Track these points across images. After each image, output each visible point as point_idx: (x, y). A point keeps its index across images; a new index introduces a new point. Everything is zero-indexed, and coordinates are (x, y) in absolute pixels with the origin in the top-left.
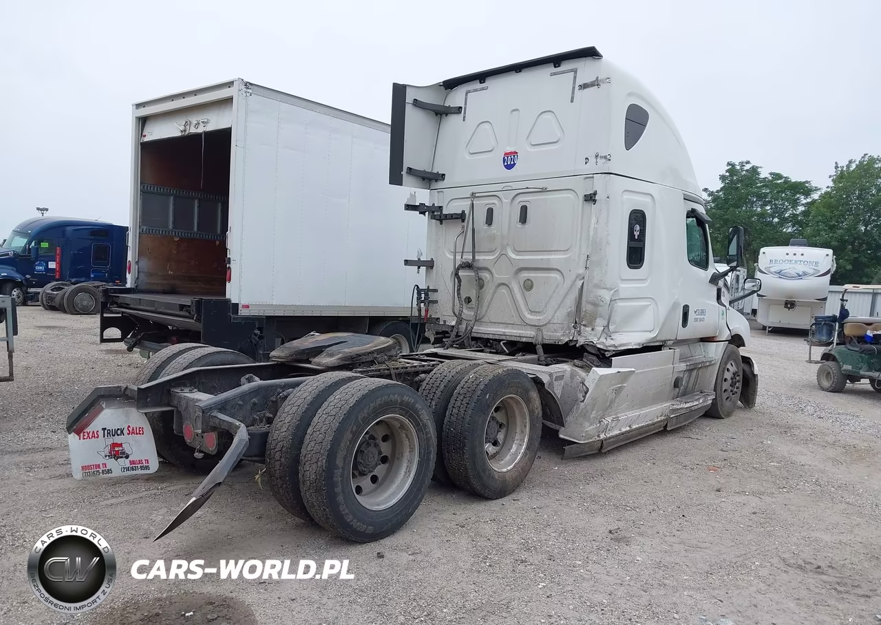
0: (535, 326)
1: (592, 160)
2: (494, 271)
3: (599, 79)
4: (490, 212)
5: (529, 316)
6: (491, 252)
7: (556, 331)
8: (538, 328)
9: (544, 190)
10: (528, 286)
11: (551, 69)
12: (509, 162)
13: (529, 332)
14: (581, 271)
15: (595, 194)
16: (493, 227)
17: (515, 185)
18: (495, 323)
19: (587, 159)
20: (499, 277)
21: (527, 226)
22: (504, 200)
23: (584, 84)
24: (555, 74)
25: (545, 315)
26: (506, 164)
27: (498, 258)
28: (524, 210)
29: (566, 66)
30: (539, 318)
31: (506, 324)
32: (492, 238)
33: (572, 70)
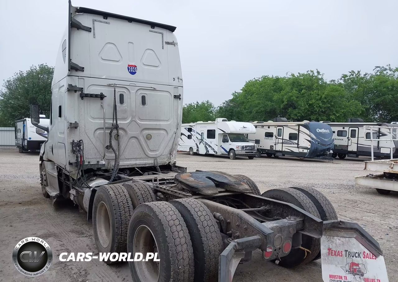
0: (154, 157)
1: (176, 79)
2: (127, 130)
3: (174, 42)
4: (122, 96)
5: (150, 153)
6: (124, 119)
7: (164, 159)
8: (155, 158)
9: (154, 90)
10: (149, 137)
11: (149, 28)
12: (132, 70)
13: (151, 161)
14: (175, 130)
15: (180, 95)
16: (125, 105)
17: (138, 84)
18: (128, 159)
19: (174, 78)
20: (131, 133)
21: (146, 106)
22: (131, 91)
23: (168, 42)
24: (152, 31)
25: (159, 152)
26: (130, 71)
27: (130, 123)
28: (143, 98)
29: (157, 29)
30: (156, 153)
31: (136, 159)
32: (125, 111)
33: (161, 33)
